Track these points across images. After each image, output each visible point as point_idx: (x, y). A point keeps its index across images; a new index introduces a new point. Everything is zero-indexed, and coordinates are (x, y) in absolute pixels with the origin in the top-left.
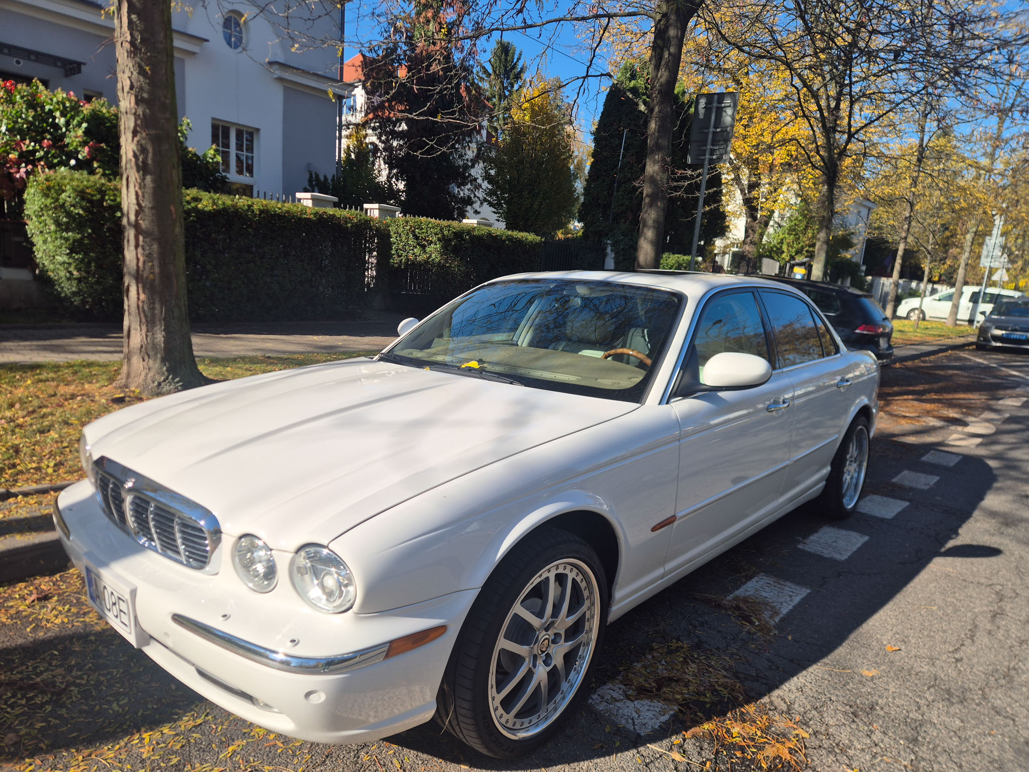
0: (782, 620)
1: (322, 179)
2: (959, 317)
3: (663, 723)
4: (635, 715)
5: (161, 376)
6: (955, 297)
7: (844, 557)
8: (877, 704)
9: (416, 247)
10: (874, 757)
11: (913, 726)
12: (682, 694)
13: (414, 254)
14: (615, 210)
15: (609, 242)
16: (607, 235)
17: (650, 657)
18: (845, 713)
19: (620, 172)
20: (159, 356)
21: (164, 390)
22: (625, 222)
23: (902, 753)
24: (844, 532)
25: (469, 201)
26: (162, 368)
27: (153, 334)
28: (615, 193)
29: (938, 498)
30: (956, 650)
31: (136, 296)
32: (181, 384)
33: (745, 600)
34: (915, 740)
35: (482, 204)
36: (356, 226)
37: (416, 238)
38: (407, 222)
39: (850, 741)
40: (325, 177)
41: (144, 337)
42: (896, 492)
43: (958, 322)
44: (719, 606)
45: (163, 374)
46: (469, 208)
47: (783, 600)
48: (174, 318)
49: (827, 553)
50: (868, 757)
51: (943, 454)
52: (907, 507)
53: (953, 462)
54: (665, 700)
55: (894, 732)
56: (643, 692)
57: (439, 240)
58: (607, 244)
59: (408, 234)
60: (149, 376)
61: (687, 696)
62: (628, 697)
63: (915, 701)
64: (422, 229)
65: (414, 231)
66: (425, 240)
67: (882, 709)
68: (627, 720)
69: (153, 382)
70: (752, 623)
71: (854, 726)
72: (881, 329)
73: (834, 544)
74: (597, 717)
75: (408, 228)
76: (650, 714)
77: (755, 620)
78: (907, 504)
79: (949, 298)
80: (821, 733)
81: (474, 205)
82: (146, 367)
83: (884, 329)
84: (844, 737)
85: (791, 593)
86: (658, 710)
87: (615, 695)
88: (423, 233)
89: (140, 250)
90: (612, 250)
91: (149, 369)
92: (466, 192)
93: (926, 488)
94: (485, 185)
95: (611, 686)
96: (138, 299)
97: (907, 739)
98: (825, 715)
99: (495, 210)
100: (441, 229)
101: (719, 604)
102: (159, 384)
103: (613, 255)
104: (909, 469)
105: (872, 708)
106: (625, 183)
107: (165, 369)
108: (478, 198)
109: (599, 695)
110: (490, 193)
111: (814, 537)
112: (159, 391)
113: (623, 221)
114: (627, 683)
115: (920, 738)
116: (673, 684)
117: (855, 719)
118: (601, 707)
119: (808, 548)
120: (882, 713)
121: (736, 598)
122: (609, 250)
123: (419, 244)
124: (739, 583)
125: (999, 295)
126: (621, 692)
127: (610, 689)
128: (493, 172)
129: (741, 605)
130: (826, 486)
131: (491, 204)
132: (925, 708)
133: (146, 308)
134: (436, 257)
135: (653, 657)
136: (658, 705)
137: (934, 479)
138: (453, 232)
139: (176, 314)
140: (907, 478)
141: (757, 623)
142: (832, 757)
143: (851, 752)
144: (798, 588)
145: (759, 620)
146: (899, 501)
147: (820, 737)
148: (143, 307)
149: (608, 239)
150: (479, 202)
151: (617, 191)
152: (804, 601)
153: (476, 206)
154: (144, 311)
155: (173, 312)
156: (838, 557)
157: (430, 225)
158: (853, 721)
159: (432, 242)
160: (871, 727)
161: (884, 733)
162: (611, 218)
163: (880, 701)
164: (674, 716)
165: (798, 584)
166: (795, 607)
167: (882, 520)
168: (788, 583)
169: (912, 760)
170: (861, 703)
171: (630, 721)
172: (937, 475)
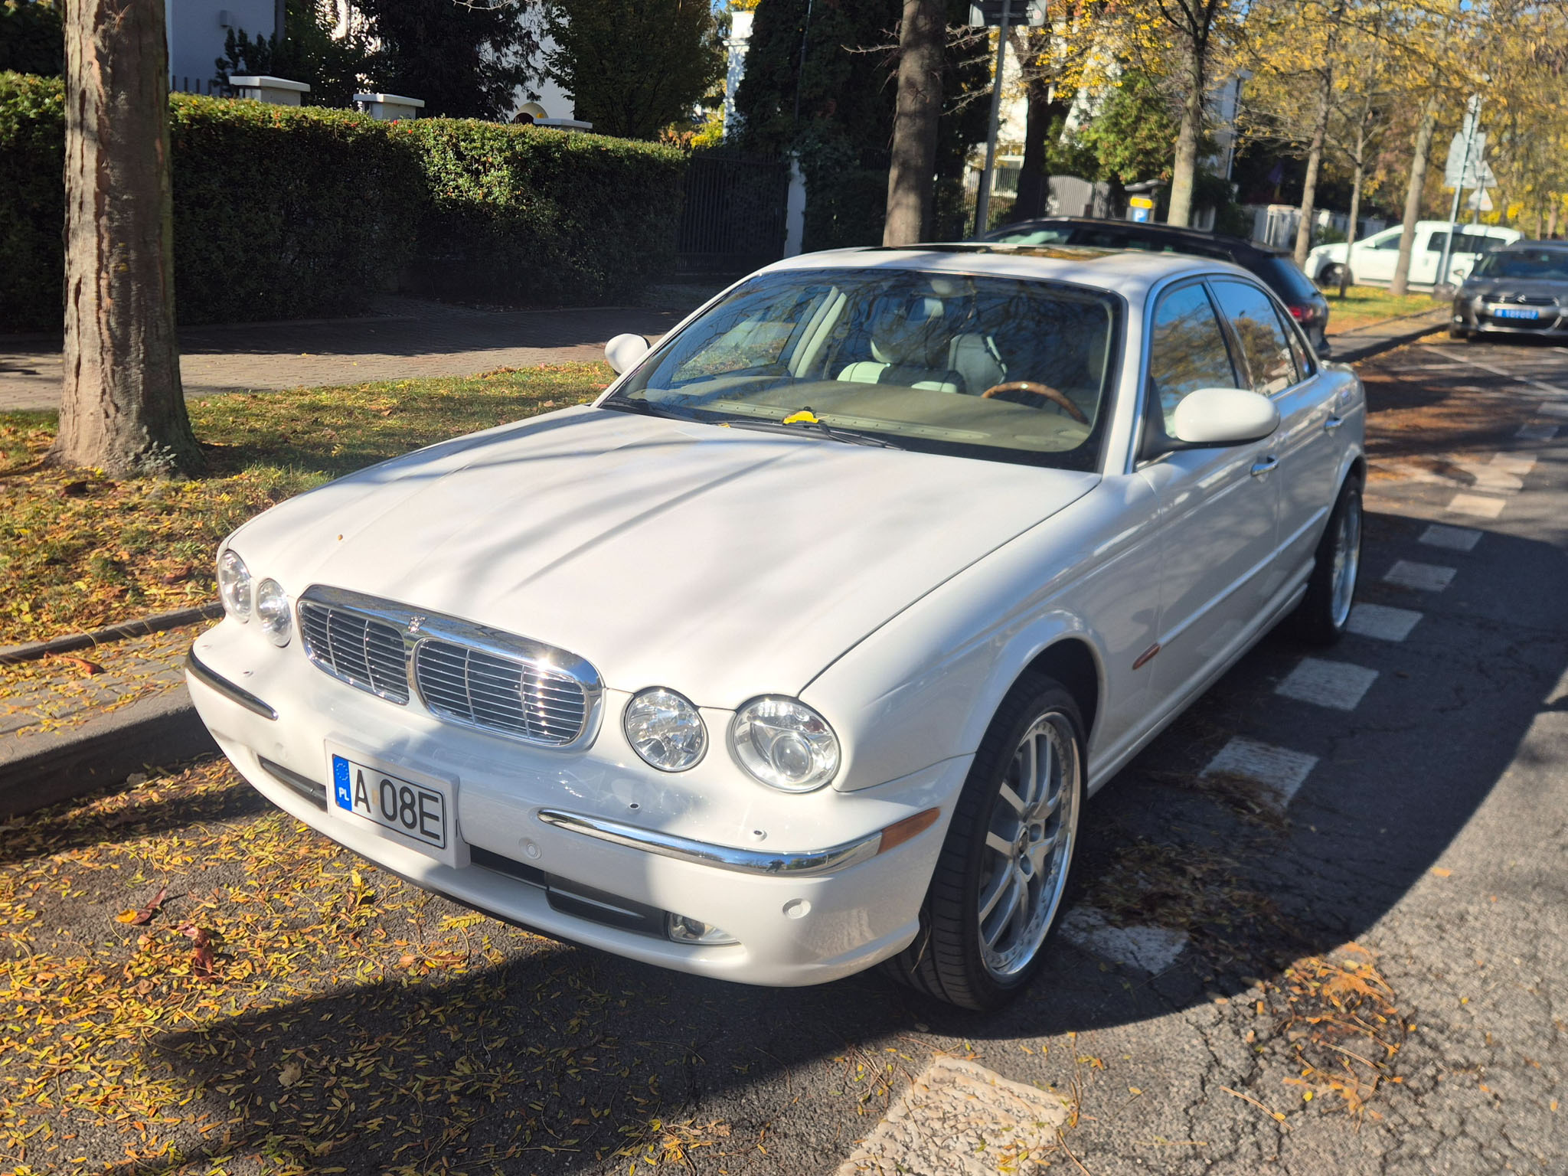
0: (1291, 804)
1: (254, 41)
2: (1412, 277)
3: (1179, 955)
4: (1135, 948)
5: (139, 443)
6: (1402, 243)
7: (1351, 704)
8: (1468, 913)
9: (461, 176)
10: (1485, 981)
11: (1527, 939)
12: (1185, 915)
13: (457, 187)
14: (805, 95)
15: (795, 154)
16: (790, 140)
17: (1119, 867)
18: (1426, 928)
19: (811, 24)
20: (134, 406)
21: (147, 467)
22: (823, 116)
23: (1521, 974)
24: (1338, 666)
25: (517, 76)
26: (140, 429)
27: (125, 369)
28: (803, 63)
29: (1464, 604)
30: (1557, 834)
31: (95, 302)
32: (172, 456)
33: (1230, 778)
34: (1534, 957)
35: (542, 80)
36: (362, 140)
37: (460, 156)
38: (442, 128)
39: (1445, 964)
40: (260, 38)
41: (109, 375)
42: (1398, 597)
43: (1411, 288)
44: (1193, 789)
45: (143, 438)
46: (518, 89)
47: (1283, 774)
48: (158, 339)
49: (1323, 700)
50: (1477, 983)
51: (1449, 530)
52: (1421, 621)
53: (1470, 542)
54: (1167, 924)
55: (1503, 949)
56: (1130, 917)
57: (507, 161)
58: (791, 157)
59: (444, 152)
60: (117, 444)
61: (1194, 918)
62: (1111, 923)
63: (1520, 907)
64: (474, 141)
65: (456, 146)
66: (477, 161)
67: (1476, 919)
68: (1124, 954)
69: (126, 454)
70: (1251, 811)
71: (1444, 944)
72: (1311, 312)
73: (1328, 685)
74: (1081, 954)
75: (445, 139)
76: (1154, 945)
77: (1253, 806)
78: (1418, 616)
79: (1392, 243)
80: (1401, 957)
81: (528, 84)
82: (112, 427)
83: (1315, 311)
84: (1434, 957)
85: (1291, 764)
86: (1163, 938)
87: (1092, 921)
88: (475, 148)
89: (104, 220)
90: (801, 170)
91: (117, 431)
92: (512, 59)
93: (1440, 588)
94: (549, 44)
95: (1081, 910)
96: (99, 306)
97: (1522, 956)
98: (1400, 932)
99: (569, 93)
100: (510, 141)
101: (1191, 787)
102: (138, 458)
103: (803, 179)
104: (1405, 558)
105: (1462, 918)
106: (820, 44)
107: (145, 430)
108: (535, 69)
109: (1070, 923)
110: (562, 61)
111: (1296, 674)
112: (138, 469)
113: (819, 114)
114: (1104, 905)
115: (1540, 954)
116: (1171, 903)
117: (1444, 935)
118: (1080, 939)
119: (1291, 693)
120: (1478, 925)
121: (1210, 775)
122: (795, 168)
123: (467, 170)
124: (1207, 753)
125: (1484, 238)
126: (1099, 917)
127: (1081, 914)
128: (564, 22)
129: (1225, 784)
130: (1307, 592)
131: (561, 82)
132: (1535, 915)
133: (113, 324)
134: (501, 195)
135: (1124, 867)
136: (1159, 933)
137: (1448, 574)
138: (532, 147)
139: (161, 332)
140: (1403, 572)
141: (1258, 811)
142: (1426, 988)
143: (1451, 978)
144: (1299, 755)
145: (1259, 805)
146: (1406, 613)
147: (1402, 961)
148: (108, 322)
149: (794, 149)
150: (537, 78)
151: (807, 60)
152: (1313, 776)
153: (532, 85)
154: (109, 329)
155: (157, 327)
156: (1340, 704)
157: (488, 135)
158: (1442, 938)
159: (492, 165)
160: (1468, 944)
161: (1488, 950)
162: (797, 109)
163: (1471, 909)
164: (1188, 945)
165: (1297, 749)
166: (1304, 783)
167: (1389, 644)
168: (1281, 749)
169: (1537, 984)
170: (1445, 913)
171: (1129, 955)
172: (1452, 566)
